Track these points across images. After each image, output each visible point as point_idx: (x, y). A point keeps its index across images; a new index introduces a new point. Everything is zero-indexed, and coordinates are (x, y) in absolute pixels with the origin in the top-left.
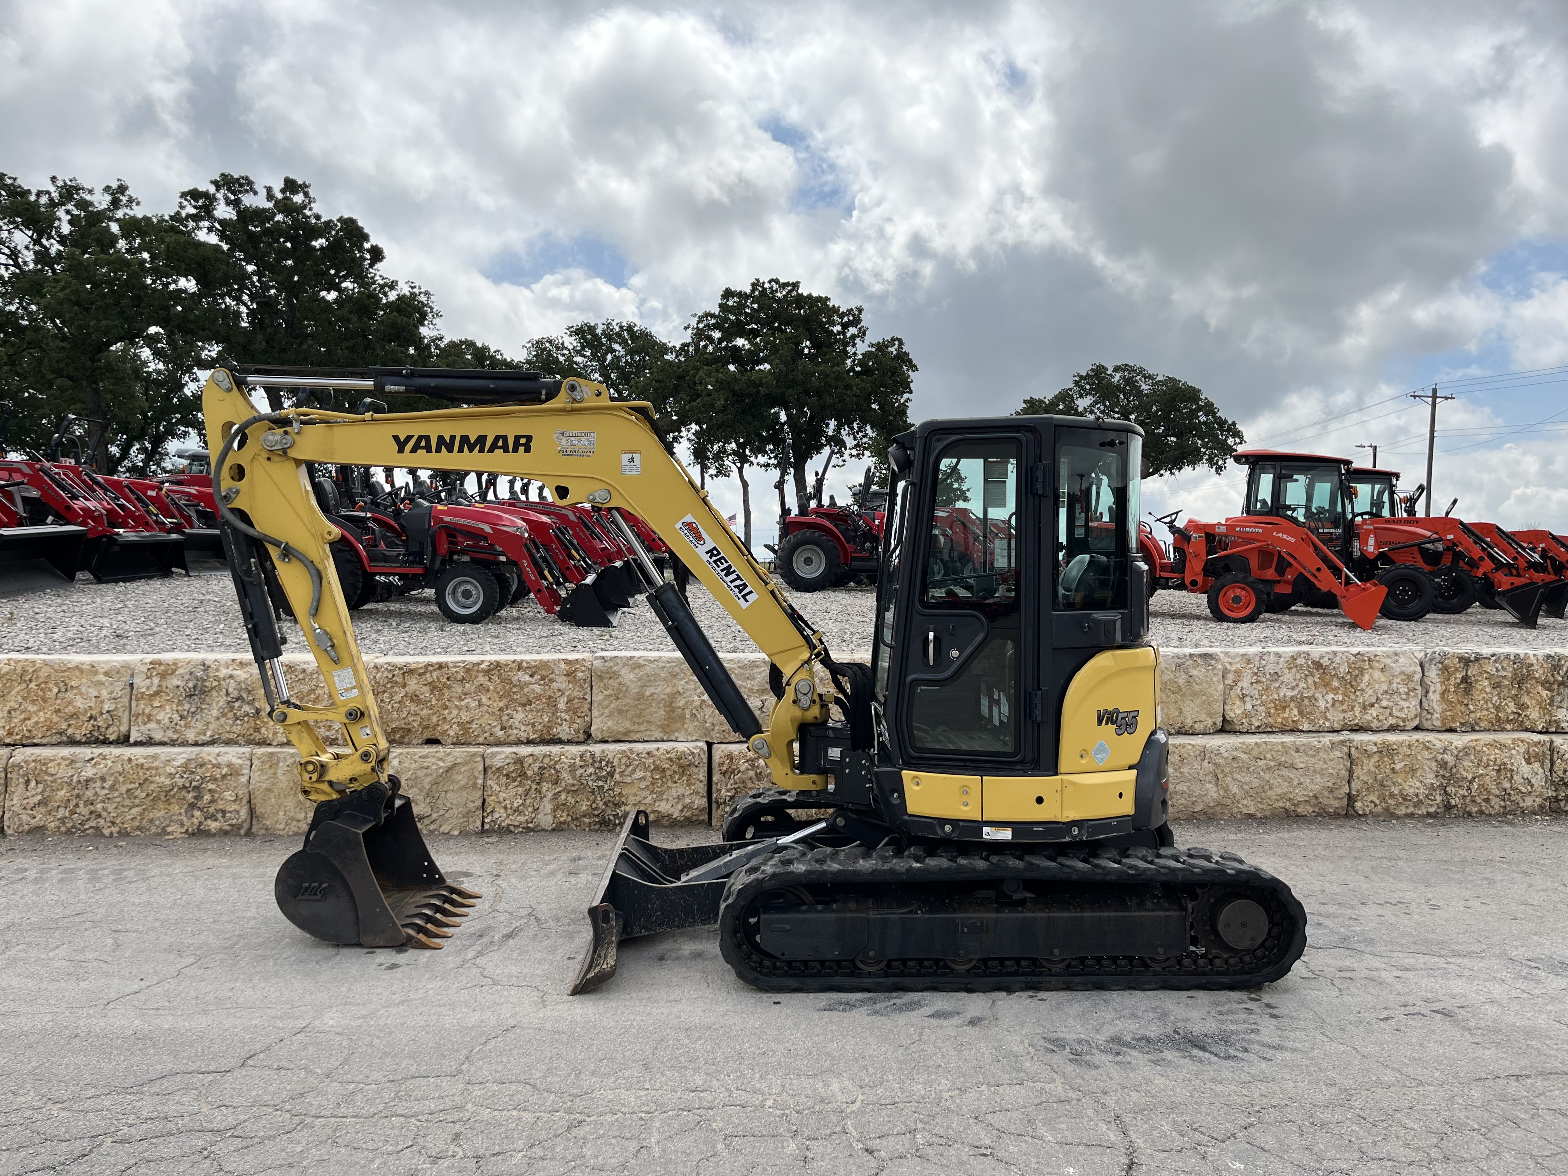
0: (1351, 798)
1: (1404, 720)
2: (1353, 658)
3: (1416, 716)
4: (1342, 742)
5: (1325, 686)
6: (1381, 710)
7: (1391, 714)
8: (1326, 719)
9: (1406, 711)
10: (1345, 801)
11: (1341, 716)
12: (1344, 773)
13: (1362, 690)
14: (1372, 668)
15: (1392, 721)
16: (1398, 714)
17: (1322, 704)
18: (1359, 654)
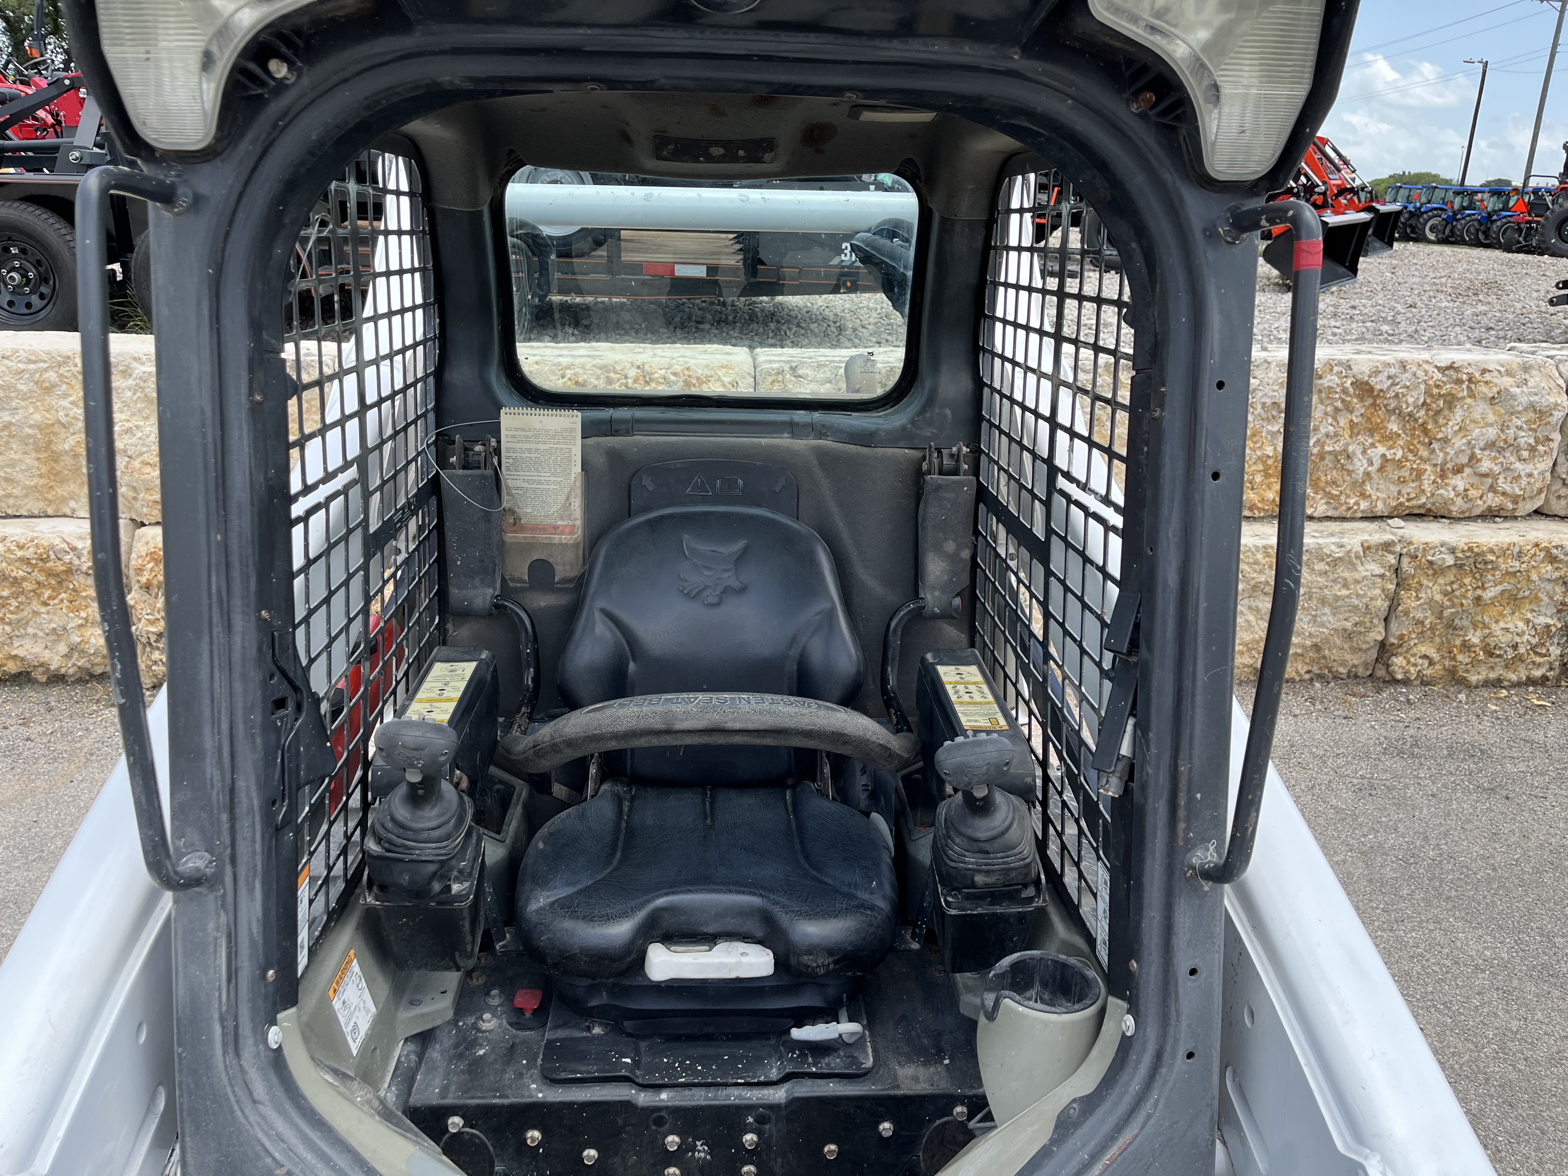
0: (1384, 649)
1: (1515, 499)
2: (1438, 375)
3: (1540, 491)
4: (1387, 546)
5: (1371, 432)
6: (1475, 480)
7: (1492, 489)
8: (1363, 495)
9: (1524, 481)
10: (1374, 653)
11: (1394, 489)
12: (1382, 604)
13: (1446, 440)
14: (1472, 395)
15: (1493, 501)
16: (1508, 488)
17: (1360, 465)
18: (1451, 367)
